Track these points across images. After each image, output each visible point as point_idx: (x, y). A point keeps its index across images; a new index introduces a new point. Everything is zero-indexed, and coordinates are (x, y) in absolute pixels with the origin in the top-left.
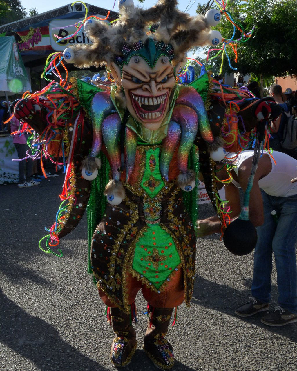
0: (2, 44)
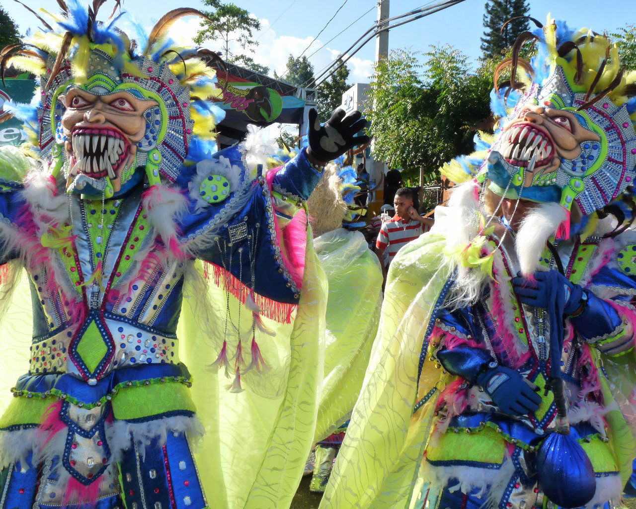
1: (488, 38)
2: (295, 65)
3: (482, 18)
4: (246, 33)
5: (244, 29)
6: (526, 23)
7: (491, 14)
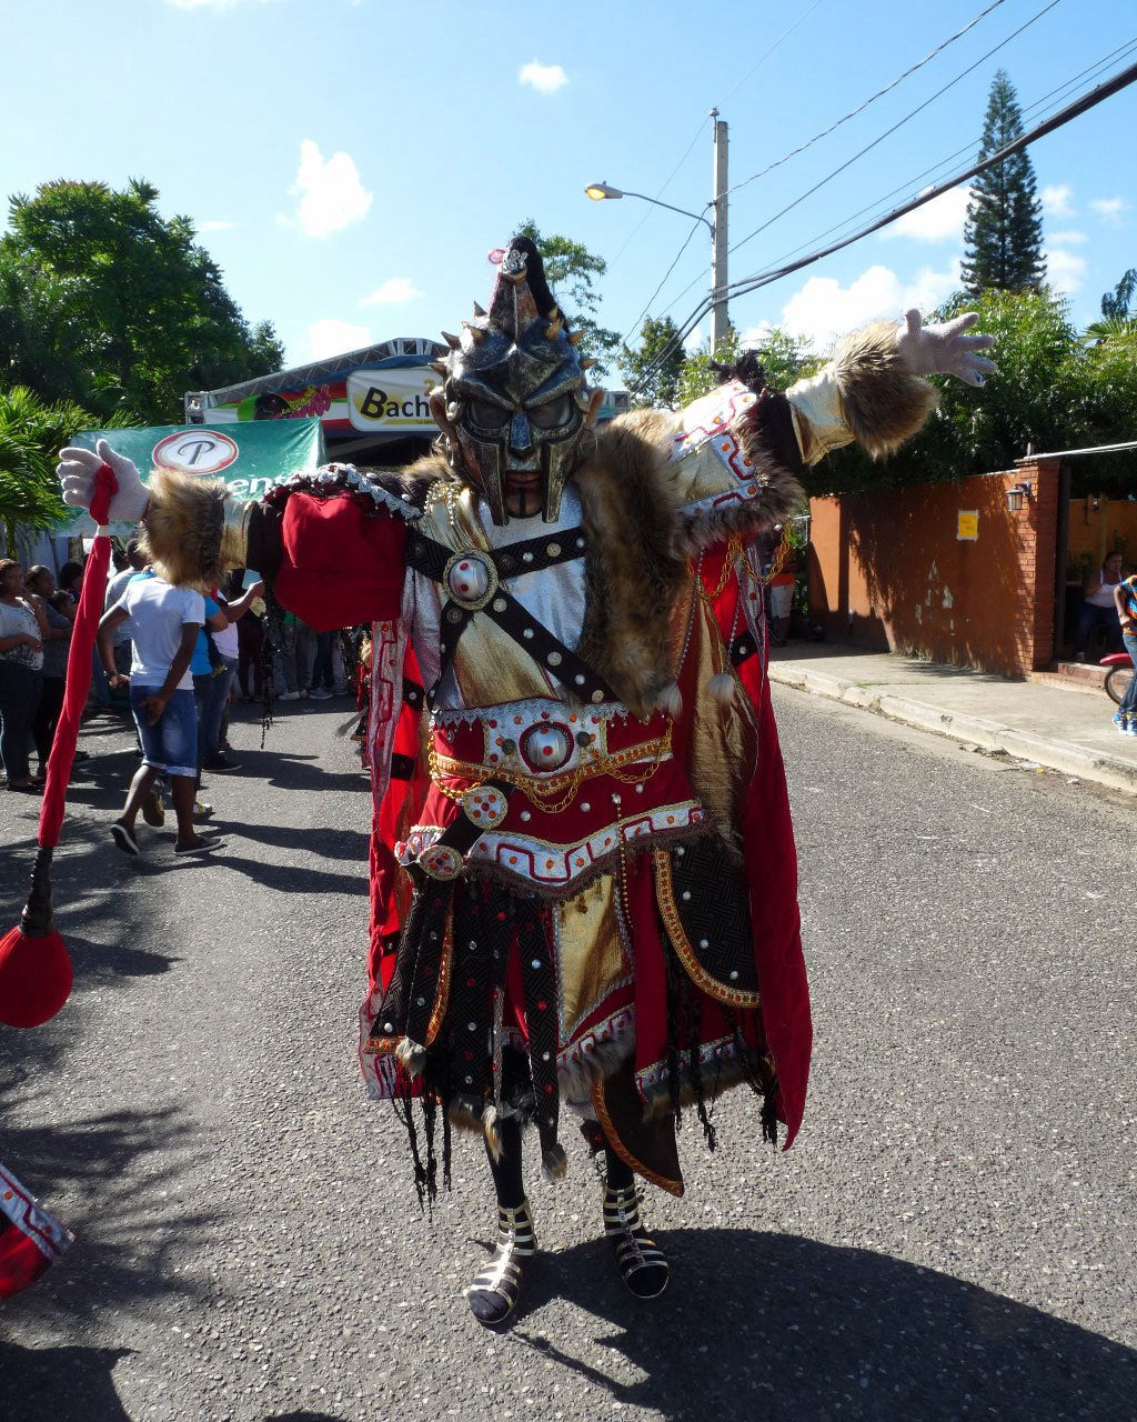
0: (301, 431)
1: (973, 261)
2: (653, 331)
3: (963, 228)
4: (583, 281)
5: (580, 275)
6: (1036, 232)
7: (976, 221)
